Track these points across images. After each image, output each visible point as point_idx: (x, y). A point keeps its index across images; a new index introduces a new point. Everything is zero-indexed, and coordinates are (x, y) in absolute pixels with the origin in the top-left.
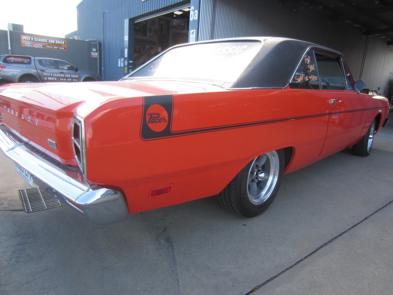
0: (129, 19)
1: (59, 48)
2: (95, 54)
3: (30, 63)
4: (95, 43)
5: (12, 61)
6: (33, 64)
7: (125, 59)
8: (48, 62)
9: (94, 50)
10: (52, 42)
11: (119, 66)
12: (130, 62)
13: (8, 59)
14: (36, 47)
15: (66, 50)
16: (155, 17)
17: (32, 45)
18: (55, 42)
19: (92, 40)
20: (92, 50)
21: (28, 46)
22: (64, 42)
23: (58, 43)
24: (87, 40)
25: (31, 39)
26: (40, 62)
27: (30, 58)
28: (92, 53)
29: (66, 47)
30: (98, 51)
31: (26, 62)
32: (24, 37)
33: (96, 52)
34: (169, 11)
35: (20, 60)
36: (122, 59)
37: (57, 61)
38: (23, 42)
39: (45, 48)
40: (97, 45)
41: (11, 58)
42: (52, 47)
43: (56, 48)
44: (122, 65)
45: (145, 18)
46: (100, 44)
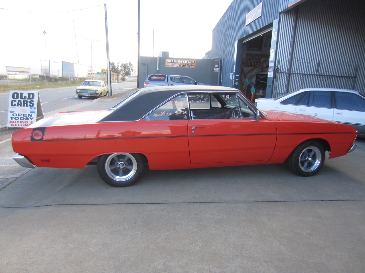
0: (238, 41)
1: (190, 67)
2: (217, 69)
3: (164, 80)
4: (218, 60)
5: (154, 79)
6: (166, 80)
7: (233, 73)
8: (176, 78)
9: (216, 66)
10: (185, 62)
11: (230, 79)
12: (237, 76)
13: (151, 78)
14: (174, 67)
15: (195, 67)
16: (254, 37)
17: (172, 66)
18: (188, 62)
19: (216, 58)
20: (215, 66)
21: (169, 66)
22: (194, 62)
23: (190, 62)
24: (212, 59)
25: (172, 61)
26: (171, 78)
27: (165, 76)
28: (215, 69)
29: (195, 66)
30: (219, 67)
31: (162, 79)
32: (167, 61)
33: (218, 67)
34: (263, 32)
35: (159, 78)
36: (232, 73)
37: (183, 77)
38: (166, 64)
39: (180, 67)
40: (219, 61)
41: (154, 77)
42: (185, 66)
43: (188, 66)
44: (232, 79)
45: (248, 39)
46: (221, 61)
